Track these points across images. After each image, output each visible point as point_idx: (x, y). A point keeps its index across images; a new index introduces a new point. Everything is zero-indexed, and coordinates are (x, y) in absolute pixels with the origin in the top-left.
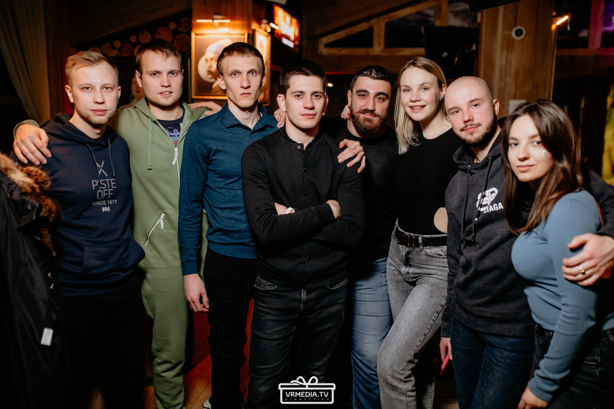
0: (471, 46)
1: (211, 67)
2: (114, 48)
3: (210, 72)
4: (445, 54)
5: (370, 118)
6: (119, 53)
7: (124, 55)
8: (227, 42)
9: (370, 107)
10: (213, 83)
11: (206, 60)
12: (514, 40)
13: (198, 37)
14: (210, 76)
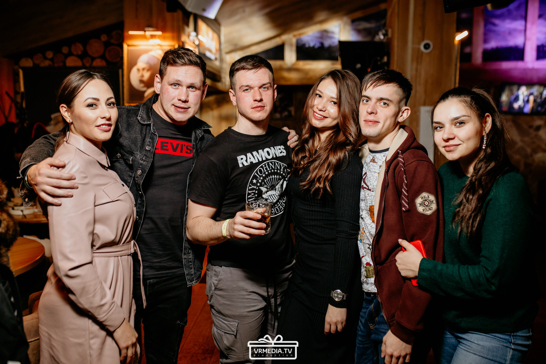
0: (382, 58)
1: (143, 76)
2: (45, 58)
3: (141, 81)
4: (359, 66)
6: (51, 63)
7: (56, 65)
8: (159, 54)
10: (144, 92)
11: (138, 70)
12: (422, 53)
13: (131, 48)
14: (142, 85)
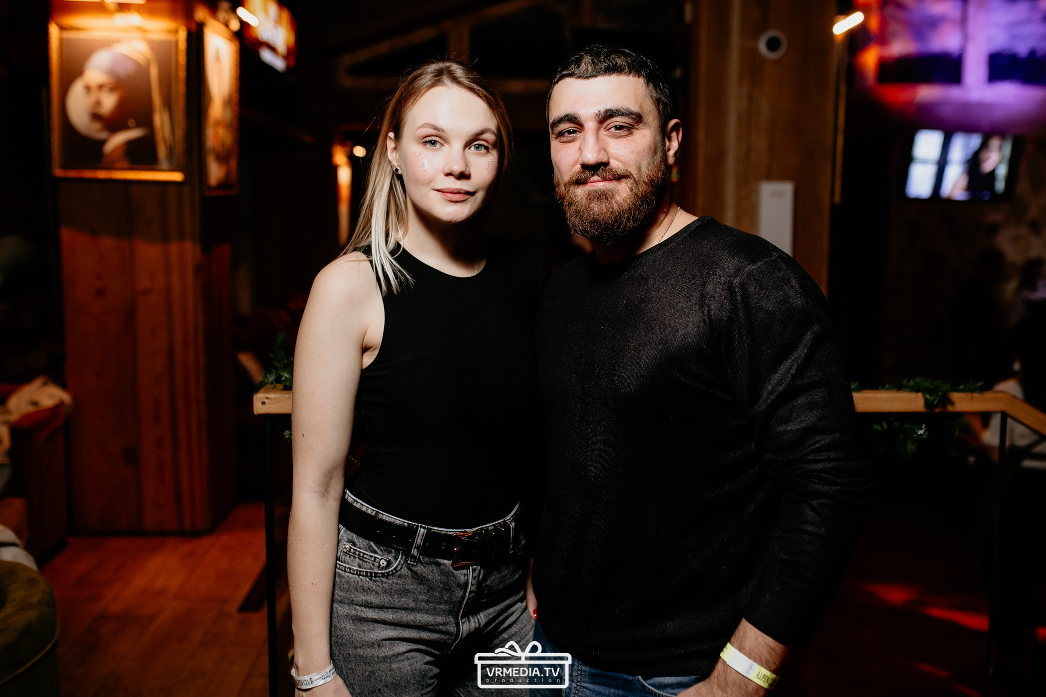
1: (98, 103)
5: (603, 188)
9: (591, 157)
10: (104, 142)
12: (763, 59)
13: (67, 35)
14: (98, 126)
